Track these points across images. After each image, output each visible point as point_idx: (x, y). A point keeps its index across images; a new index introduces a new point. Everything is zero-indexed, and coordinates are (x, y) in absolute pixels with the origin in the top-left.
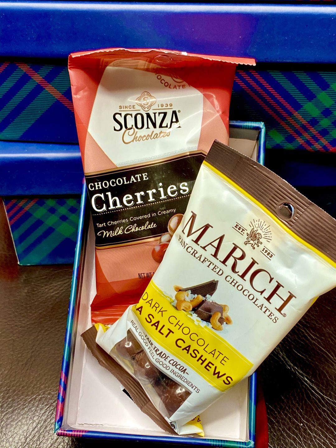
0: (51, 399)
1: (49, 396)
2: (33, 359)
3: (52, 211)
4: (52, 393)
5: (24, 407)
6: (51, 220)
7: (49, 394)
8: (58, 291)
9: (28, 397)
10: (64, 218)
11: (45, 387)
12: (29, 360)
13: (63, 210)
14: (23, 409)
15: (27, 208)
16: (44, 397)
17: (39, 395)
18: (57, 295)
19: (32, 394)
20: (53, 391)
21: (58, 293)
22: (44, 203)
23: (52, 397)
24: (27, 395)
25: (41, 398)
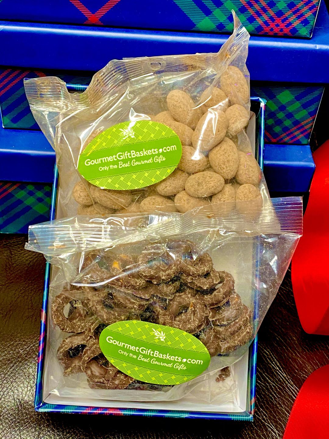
0: (25, 345)
1: (24, 343)
2: (11, 312)
3: (31, 194)
4: (26, 340)
5: (4, 350)
6: (30, 201)
7: (24, 341)
8: (32, 256)
9: (8, 343)
10: (40, 200)
11: (21, 336)
12: (8, 313)
13: (39, 194)
14: (4, 352)
15: (10, 190)
16: (19, 343)
17: (16, 342)
18: (30, 260)
19: (10, 340)
20: (27, 339)
21: (32, 258)
22: (25, 187)
23: (26, 343)
24: (7, 341)
25: (18, 344)
